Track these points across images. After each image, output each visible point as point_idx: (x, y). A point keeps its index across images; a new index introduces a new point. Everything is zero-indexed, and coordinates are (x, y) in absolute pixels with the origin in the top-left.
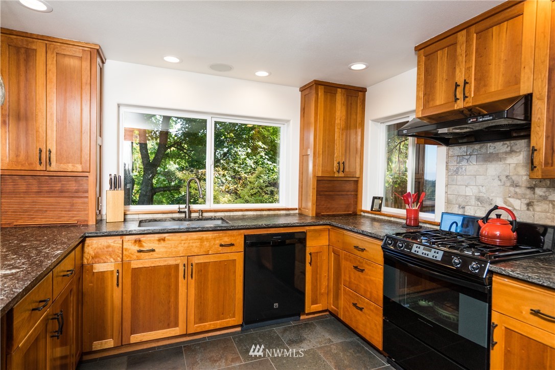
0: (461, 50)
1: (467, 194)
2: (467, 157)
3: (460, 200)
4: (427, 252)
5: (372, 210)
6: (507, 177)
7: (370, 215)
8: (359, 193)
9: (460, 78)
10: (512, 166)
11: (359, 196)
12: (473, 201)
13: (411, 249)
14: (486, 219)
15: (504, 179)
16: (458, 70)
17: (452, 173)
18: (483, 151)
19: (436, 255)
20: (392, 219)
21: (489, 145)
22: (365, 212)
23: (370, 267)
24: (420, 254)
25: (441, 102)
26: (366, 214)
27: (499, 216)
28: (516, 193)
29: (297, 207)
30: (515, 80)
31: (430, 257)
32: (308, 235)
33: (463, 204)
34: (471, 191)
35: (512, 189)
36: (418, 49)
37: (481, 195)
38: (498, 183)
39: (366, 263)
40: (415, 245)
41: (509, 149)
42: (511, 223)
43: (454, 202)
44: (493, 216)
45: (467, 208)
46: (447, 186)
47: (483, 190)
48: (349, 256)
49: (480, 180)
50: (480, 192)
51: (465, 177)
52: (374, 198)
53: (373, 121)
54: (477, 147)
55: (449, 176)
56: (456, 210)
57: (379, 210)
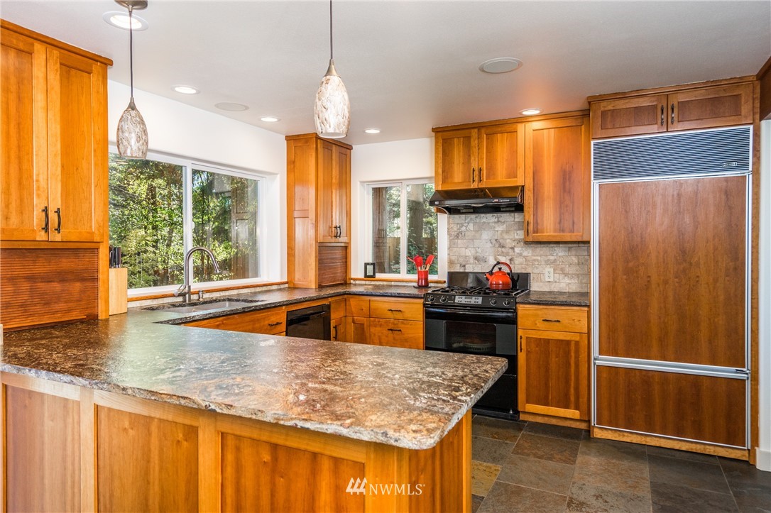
0: (474, 143)
1: (467, 255)
2: (465, 225)
3: (461, 260)
4: (469, 300)
5: (366, 276)
6: (496, 240)
7: (363, 282)
8: (348, 260)
9: (474, 165)
10: (499, 232)
11: (348, 263)
12: (472, 260)
13: (454, 300)
14: (491, 273)
15: (494, 242)
16: (472, 158)
17: (455, 236)
18: (478, 220)
19: (477, 300)
20: (393, 283)
21: (482, 215)
22: (355, 280)
23: (409, 326)
24: (463, 302)
25: (458, 181)
26: (357, 282)
27: (500, 269)
28: (503, 252)
29: (286, 280)
30: (513, 174)
31: (473, 302)
32: (332, 306)
33: (464, 263)
34: (469, 253)
35: (500, 249)
36: (434, 130)
37: (478, 254)
38: (489, 245)
39: (403, 323)
40: (457, 297)
41: (496, 220)
42: (508, 274)
43: (456, 262)
44: (496, 269)
45: (467, 266)
46: (449, 249)
47: (479, 250)
48: (379, 322)
49: (477, 243)
50: (477, 252)
51: (465, 241)
52: (366, 264)
53: (361, 182)
54: (473, 216)
55: (450, 241)
56: (458, 269)
57: (373, 276)
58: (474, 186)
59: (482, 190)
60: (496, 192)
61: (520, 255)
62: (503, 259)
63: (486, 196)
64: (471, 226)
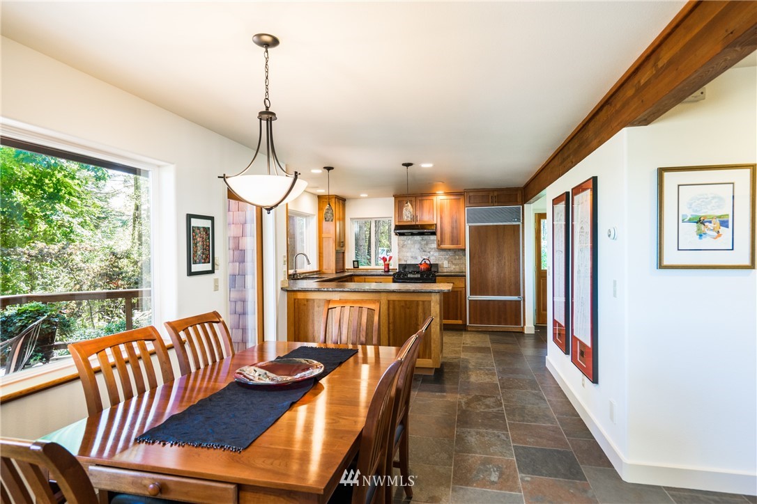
1: (408, 256)
2: (407, 241)
3: (405, 258)
4: (414, 276)
5: (354, 267)
6: (421, 248)
7: (353, 270)
8: (345, 259)
10: (423, 244)
11: (345, 261)
12: (410, 258)
14: (421, 264)
17: (401, 247)
18: (413, 239)
19: (418, 276)
20: (369, 270)
22: (348, 269)
24: (412, 277)
26: (349, 271)
27: (425, 262)
28: (425, 254)
29: (318, 269)
30: (431, 219)
31: (416, 277)
33: (406, 260)
34: (409, 254)
35: (423, 253)
36: (394, 196)
37: (413, 256)
38: (418, 251)
41: (422, 239)
42: (429, 264)
43: (402, 259)
44: (423, 262)
46: (398, 253)
47: (414, 254)
49: (412, 250)
51: (406, 249)
52: (354, 261)
53: (351, 219)
54: (410, 237)
55: (399, 249)
56: (403, 262)
57: (358, 267)
58: (414, 223)
59: (417, 225)
60: (423, 227)
61: (433, 255)
62: (425, 258)
63: (419, 229)
64: (409, 242)
